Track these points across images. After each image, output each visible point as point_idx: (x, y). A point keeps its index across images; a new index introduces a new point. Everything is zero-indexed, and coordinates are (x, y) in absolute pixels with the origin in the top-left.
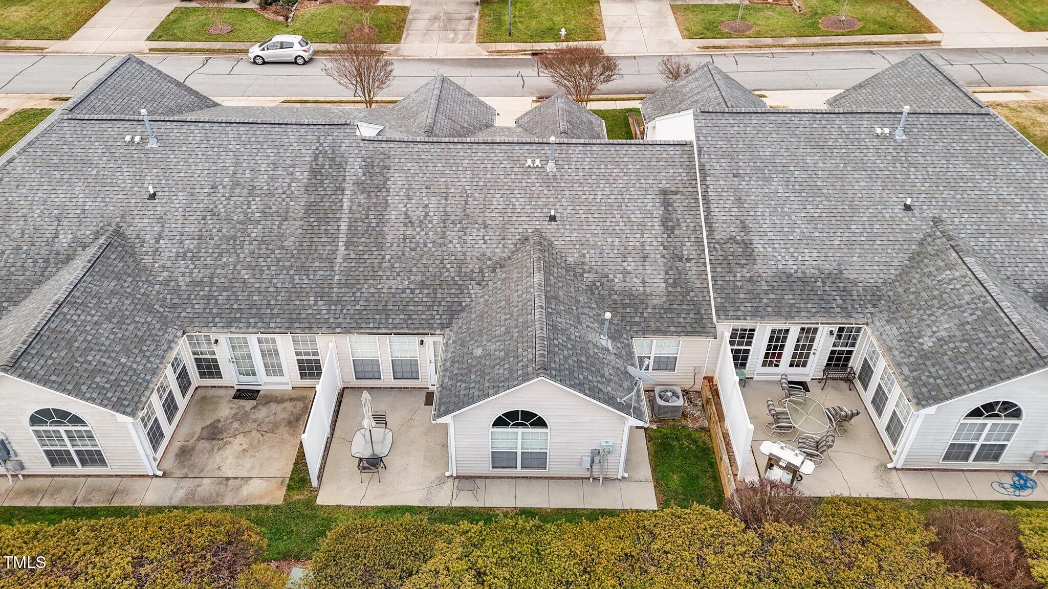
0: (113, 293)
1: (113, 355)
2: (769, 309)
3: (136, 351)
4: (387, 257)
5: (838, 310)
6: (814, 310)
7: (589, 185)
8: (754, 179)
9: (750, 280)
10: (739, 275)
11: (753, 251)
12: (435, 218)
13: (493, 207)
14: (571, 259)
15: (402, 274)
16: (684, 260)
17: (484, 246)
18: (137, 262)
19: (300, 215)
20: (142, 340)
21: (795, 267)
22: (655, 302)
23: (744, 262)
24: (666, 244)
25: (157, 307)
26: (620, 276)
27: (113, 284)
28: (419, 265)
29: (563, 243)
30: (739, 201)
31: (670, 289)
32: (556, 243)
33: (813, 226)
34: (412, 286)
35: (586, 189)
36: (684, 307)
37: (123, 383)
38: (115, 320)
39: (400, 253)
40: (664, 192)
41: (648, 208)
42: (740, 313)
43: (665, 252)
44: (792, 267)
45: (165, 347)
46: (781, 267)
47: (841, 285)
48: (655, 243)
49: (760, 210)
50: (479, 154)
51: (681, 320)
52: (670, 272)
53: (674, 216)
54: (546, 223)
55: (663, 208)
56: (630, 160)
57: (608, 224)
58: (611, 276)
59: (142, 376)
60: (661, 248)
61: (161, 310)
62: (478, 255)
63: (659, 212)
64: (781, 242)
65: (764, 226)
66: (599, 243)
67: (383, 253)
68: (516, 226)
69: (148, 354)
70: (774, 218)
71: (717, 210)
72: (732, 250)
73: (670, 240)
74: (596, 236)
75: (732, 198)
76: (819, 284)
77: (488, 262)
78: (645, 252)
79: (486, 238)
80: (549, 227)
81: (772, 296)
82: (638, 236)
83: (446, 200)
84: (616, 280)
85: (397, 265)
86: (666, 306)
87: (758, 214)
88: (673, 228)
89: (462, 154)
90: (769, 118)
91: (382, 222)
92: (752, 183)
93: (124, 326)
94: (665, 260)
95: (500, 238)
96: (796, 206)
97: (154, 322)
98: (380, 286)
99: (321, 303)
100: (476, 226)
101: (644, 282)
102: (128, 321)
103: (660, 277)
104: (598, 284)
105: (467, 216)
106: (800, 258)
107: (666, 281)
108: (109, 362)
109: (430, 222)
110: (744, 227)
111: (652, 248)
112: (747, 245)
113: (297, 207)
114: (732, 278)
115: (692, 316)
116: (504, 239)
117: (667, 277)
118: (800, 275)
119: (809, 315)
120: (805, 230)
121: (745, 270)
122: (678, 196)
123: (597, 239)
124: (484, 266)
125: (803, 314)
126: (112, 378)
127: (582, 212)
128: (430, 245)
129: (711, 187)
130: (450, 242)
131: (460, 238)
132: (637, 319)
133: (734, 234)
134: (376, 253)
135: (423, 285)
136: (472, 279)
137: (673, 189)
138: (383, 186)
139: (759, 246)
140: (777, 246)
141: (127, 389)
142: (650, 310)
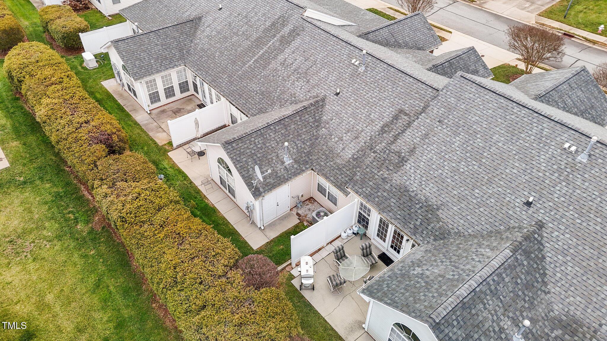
0: (174, 38)
1: (151, 58)
2: (377, 199)
3: (160, 61)
4: (262, 74)
5: (412, 226)
6: (399, 217)
7: (369, 87)
8: (448, 129)
9: (384, 180)
10: (381, 172)
11: (403, 166)
12: (294, 67)
13: (319, 74)
14: (325, 118)
15: (260, 84)
16: (373, 151)
17: (299, 90)
18: (195, 32)
19: (253, 40)
20: (166, 59)
21: (415, 189)
22: (338, 161)
23: (391, 168)
24: (373, 137)
25: (184, 51)
26: (337, 139)
27: (177, 35)
28: (269, 84)
29: (330, 108)
30: (426, 135)
31: (351, 160)
32: (327, 106)
33: (452, 175)
34: (258, 91)
35: (366, 88)
36: (348, 172)
37: (144, 68)
38: (164, 47)
39: (268, 75)
40: (401, 111)
41: (385, 115)
42: (360, 190)
43: (368, 141)
44: (414, 187)
45: (171, 66)
46: (408, 183)
47: (430, 216)
48: (368, 134)
49: (432, 148)
50: (339, 47)
51: (340, 177)
52: (360, 152)
53: (392, 126)
54: (332, 94)
55: (391, 119)
56: (403, 85)
57: (358, 111)
58: (333, 137)
59: (153, 70)
60: (369, 138)
61: (185, 53)
62: (293, 93)
63: (387, 119)
64: (423, 172)
65: (425, 157)
66: (344, 118)
67: (263, 71)
68: (319, 89)
69: (163, 64)
70: (435, 157)
71: (409, 133)
72: (392, 158)
73: (377, 137)
74: (346, 113)
75: (424, 132)
76: (418, 206)
77: (293, 99)
78: (360, 135)
79: (303, 87)
80: (332, 97)
81: (385, 194)
82: (365, 125)
83: (305, 61)
84: (333, 140)
85: (262, 79)
86: (340, 167)
87: (428, 149)
88: (386, 131)
89: (331, 43)
90: (499, 100)
91: (275, 58)
92: (445, 131)
93: (165, 51)
94: (364, 145)
95: (308, 90)
96: (455, 158)
97: (178, 55)
98: (249, 85)
99: (227, 79)
100: (305, 79)
101: (343, 149)
102: (168, 50)
103: (353, 151)
104: (324, 137)
105: (306, 73)
106: (423, 186)
107: (353, 155)
108: (147, 59)
109: (290, 68)
110: (412, 151)
111: (365, 135)
112: (403, 160)
113: (255, 36)
114: (376, 172)
115: (347, 179)
116: (309, 92)
117: (356, 153)
118: (413, 194)
119: (393, 217)
120: (445, 174)
121: (387, 172)
122: (406, 117)
123: (345, 116)
124: (290, 99)
125: (391, 214)
126: (142, 65)
127: (353, 98)
128: (280, 78)
129: (420, 120)
130: (289, 81)
131: (294, 81)
132: (322, 163)
133: (403, 151)
134: (260, 70)
135: (262, 93)
136: (280, 102)
137: (408, 112)
138: (289, 43)
139: (409, 166)
140: (418, 172)
141: (143, 71)
142: (332, 163)
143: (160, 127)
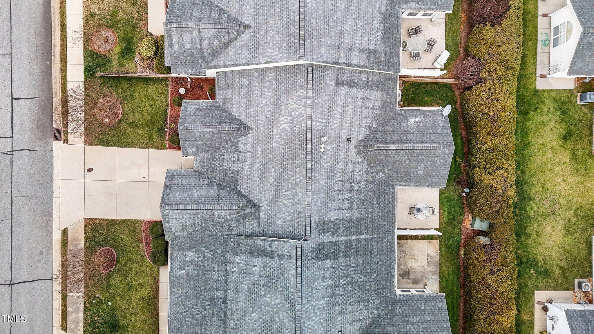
0: (393, 326)
1: (423, 312)
2: (396, 50)
3: (416, 306)
4: (367, 215)
5: (397, 20)
6: (397, 31)
7: (333, 121)
8: (340, 39)
9: (385, 55)
10: (383, 59)
11: (373, 50)
12: (349, 195)
13: (344, 168)
14: (367, 132)
15: (373, 208)
16: (368, 81)
17: (362, 172)
18: (371, 325)
19: (348, 259)
20: (410, 306)
21: (380, 33)
22: (385, 97)
23: (378, 55)
24: (361, 87)
25: (390, 308)
26: (374, 111)
27: (389, 328)
28: (370, 200)
29: (360, 135)
30: (351, 49)
31: (380, 89)
32: (360, 138)
33: (362, 18)
34: (378, 203)
35: (335, 122)
36: (387, 85)
37: (433, 304)
38: (407, 319)
39: (365, 210)
40: (337, 84)
41: (345, 93)
42: (397, 63)
43: (365, 89)
44: (379, 34)
45: (408, 297)
46: (380, 39)
47: (387, 15)
48: (361, 93)
49: (355, 40)
50: (317, 175)
51: (392, 87)
52: (373, 88)
53: (349, 82)
54: (351, 143)
55: (345, 86)
56: (320, 98)
57: (352, 113)
58: (374, 115)
59: (426, 299)
60: (363, 90)
61: (390, 306)
62: (365, 174)
63: (347, 89)
64: (370, 35)
65: (362, 41)
66: (361, 118)
67: (365, 217)
68: (353, 157)
69: (415, 302)
70: (359, 35)
71: (355, 61)
72: (373, 59)
73: (359, 85)
74: (357, 119)
75: (350, 52)
76: (387, 25)
77: (368, 170)
78: (365, 97)
79: (358, 171)
80: (353, 141)
81: (391, 47)
82: (357, 100)
83: (340, 191)
84: (376, 112)
85: (370, 211)
86: (386, 92)
87: (357, 42)
88: (354, 83)
89: (317, 185)
90: (308, 20)
91: (351, 220)
92: (342, 40)
93: (407, 315)
94: (368, 89)
95: (358, 165)
96: (354, 23)
97: (398, 306)
98: (379, 217)
99: (385, 241)
100: (352, 176)
101: (377, 100)
102: (404, 315)
103: (375, 93)
104: (378, 121)
105: (348, 180)
106: (377, 29)
107: (377, 91)
108: (427, 312)
109: (351, 198)
110: (363, 51)
111: (363, 94)
112: (372, 52)
113: (344, 261)
114: (384, 62)
115: (390, 82)
116: (358, 163)
117: (375, 90)
118: (383, 32)
119: (398, 34)
120: (365, 23)
121: (381, 56)
122: (339, 77)
123: (359, 119)
124: (370, 171)
125: (398, 36)
126: (433, 308)
127: (346, 125)
128: (361, 197)
129: (344, 61)
130: (360, 187)
131: (358, 183)
132: (391, 106)
133: (366, 56)
134: (365, 221)
135: (378, 198)
136: (375, 176)
137: (335, 79)
138: (334, 222)
139: (371, 46)
140: (371, 38)
141: (434, 302)
142: (388, 100)
143: (428, 262)
